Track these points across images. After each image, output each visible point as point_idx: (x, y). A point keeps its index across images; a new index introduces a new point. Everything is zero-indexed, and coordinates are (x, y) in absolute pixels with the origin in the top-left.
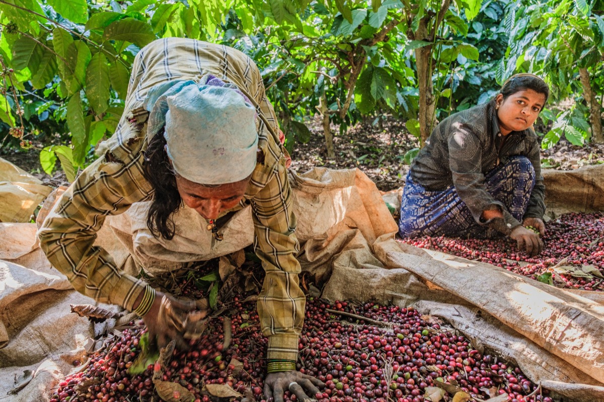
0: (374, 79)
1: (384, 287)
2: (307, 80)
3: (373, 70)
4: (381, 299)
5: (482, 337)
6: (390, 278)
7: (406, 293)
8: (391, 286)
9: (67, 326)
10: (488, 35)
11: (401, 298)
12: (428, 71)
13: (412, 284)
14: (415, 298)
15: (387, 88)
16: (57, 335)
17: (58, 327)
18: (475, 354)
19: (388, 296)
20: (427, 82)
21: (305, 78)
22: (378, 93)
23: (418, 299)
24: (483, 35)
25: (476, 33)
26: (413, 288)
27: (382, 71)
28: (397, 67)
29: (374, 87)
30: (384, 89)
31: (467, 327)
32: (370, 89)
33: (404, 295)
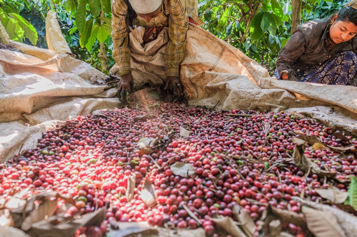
0: (263, 18)
1: (265, 101)
2: (222, 21)
3: (263, 13)
4: (262, 108)
5: (334, 121)
6: (269, 94)
7: (280, 105)
8: (270, 100)
9: (65, 111)
10: (335, 7)
11: (276, 107)
12: (299, 9)
13: (285, 98)
14: (286, 107)
15: (271, 24)
16: (58, 115)
17: (60, 111)
18: (328, 130)
19: (267, 106)
20: (298, 16)
21: (221, 20)
22: (265, 27)
23: (287, 108)
24: (332, 7)
25: (328, 6)
26: (285, 101)
27: (268, 14)
28: (277, 14)
29: (263, 23)
30: (269, 25)
31: (323, 116)
32: (260, 24)
33: (278, 106)
